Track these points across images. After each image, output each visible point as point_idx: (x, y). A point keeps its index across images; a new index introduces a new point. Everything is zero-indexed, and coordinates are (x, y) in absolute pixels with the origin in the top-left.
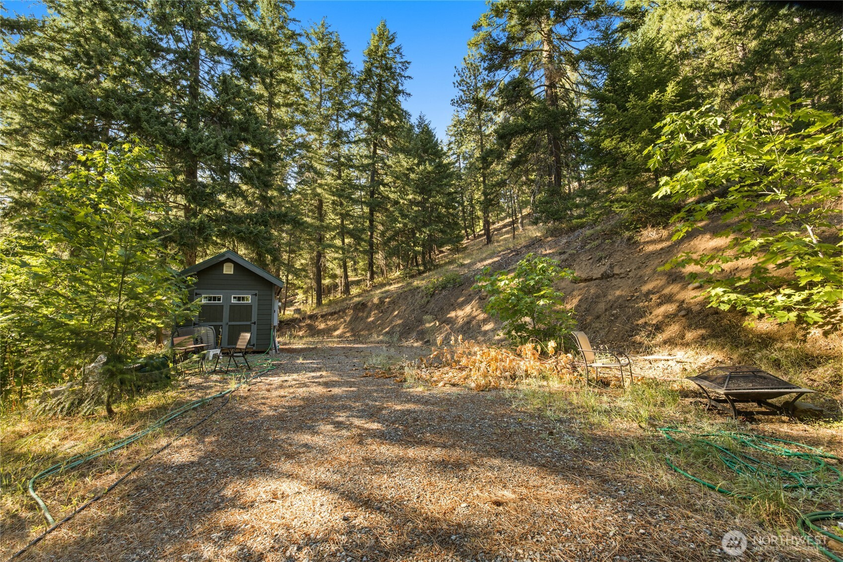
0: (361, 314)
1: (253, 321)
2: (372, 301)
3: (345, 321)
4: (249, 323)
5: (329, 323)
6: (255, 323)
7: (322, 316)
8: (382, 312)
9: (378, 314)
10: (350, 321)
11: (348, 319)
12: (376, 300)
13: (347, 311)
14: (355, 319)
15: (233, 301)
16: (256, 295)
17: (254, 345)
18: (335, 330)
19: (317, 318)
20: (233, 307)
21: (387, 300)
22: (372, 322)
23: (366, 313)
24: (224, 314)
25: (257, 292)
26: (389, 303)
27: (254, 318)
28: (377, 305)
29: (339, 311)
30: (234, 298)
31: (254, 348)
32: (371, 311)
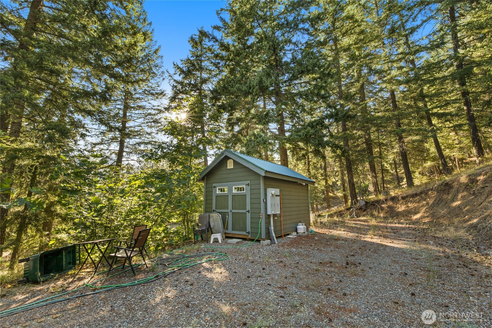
0: (445, 197)
1: (247, 210)
2: (458, 181)
3: (428, 204)
4: (244, 211)
5: (410, 205)
6: (248, 211)
7: (403, 198)
8: (474, 194)
9: (469, 196)
10: (433, 204)
11: (431, 202)
12: (464, 179)
13: (430, 193)
14: (438, 202)
15: (234, 191)
16: (248, 185)
17: (249, 233)
18: (416, 213)
19: (398, 200)
20: (234, 196)
21: (482, 178)
22: (459, 207)
23: (451, 195)
24: (229, 202)
25: (249, 182)
26: (485, 181)
27: (248, 208)
28: (467, 185)
29: (421, 193)
30: (235, 188)
31: (250, 236)
32: (458, 192)
